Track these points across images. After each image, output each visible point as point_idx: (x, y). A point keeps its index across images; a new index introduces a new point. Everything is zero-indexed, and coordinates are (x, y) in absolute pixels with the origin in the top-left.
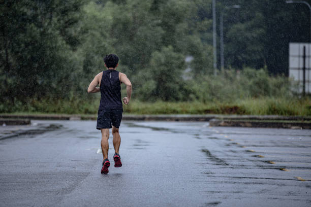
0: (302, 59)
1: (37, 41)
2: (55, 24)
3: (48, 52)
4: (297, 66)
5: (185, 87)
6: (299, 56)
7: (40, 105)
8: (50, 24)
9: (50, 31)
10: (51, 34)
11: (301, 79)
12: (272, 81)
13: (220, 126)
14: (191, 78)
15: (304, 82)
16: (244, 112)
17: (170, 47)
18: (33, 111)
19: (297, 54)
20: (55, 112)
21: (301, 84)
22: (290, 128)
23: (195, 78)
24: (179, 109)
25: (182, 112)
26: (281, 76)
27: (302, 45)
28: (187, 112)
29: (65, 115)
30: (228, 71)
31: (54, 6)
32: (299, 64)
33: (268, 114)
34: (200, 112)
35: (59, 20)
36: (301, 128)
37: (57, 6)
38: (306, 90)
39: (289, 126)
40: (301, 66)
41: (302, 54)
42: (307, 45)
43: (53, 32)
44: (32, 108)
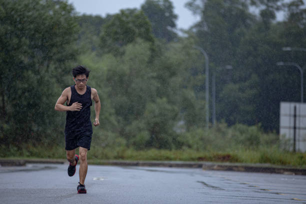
0: (292, 119)
1: (33, 88)
2: (52, 72)
3: (44, 99)
4: (287, 125)
5: (179, 139)
6: (290, 115)
7: (35, 150)
8: (47, 71)
9: (46, 78)
10: (48, 81)
11: (292, 137)
12: (264, 137)
13: (213, 170)
14: (184, 131)
15: (295, 140)
16: (237, 160)
17: (165, 99)
18: (28, 156)
19: (288, 113)
20: (49, 157)
21: (292, 142)
22: (282, 173)
23: (188, 130)
24: (172, 156)
25: (175, 159)
26: (272, 132)
27: (293, 105)
28: (181, 160)
29: (60, 160)
30: (220, 126)
31: (52, 54)
32: (290, 123)
33: (261, 162)
34: (193, 159)
35: (56, 68)
36: (294, 174)
37: (54, 54)
38: (297, 148)
39: (282, 171)
40: (292, 125)
41: (293, 113)
42: (298, 105)
43: (49, 79)
44: (28, 154)
